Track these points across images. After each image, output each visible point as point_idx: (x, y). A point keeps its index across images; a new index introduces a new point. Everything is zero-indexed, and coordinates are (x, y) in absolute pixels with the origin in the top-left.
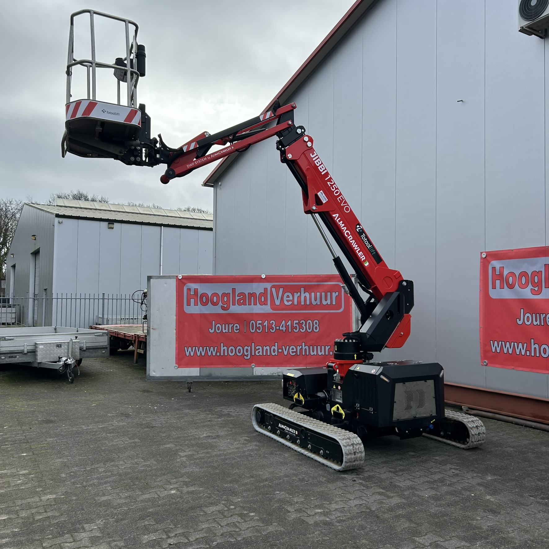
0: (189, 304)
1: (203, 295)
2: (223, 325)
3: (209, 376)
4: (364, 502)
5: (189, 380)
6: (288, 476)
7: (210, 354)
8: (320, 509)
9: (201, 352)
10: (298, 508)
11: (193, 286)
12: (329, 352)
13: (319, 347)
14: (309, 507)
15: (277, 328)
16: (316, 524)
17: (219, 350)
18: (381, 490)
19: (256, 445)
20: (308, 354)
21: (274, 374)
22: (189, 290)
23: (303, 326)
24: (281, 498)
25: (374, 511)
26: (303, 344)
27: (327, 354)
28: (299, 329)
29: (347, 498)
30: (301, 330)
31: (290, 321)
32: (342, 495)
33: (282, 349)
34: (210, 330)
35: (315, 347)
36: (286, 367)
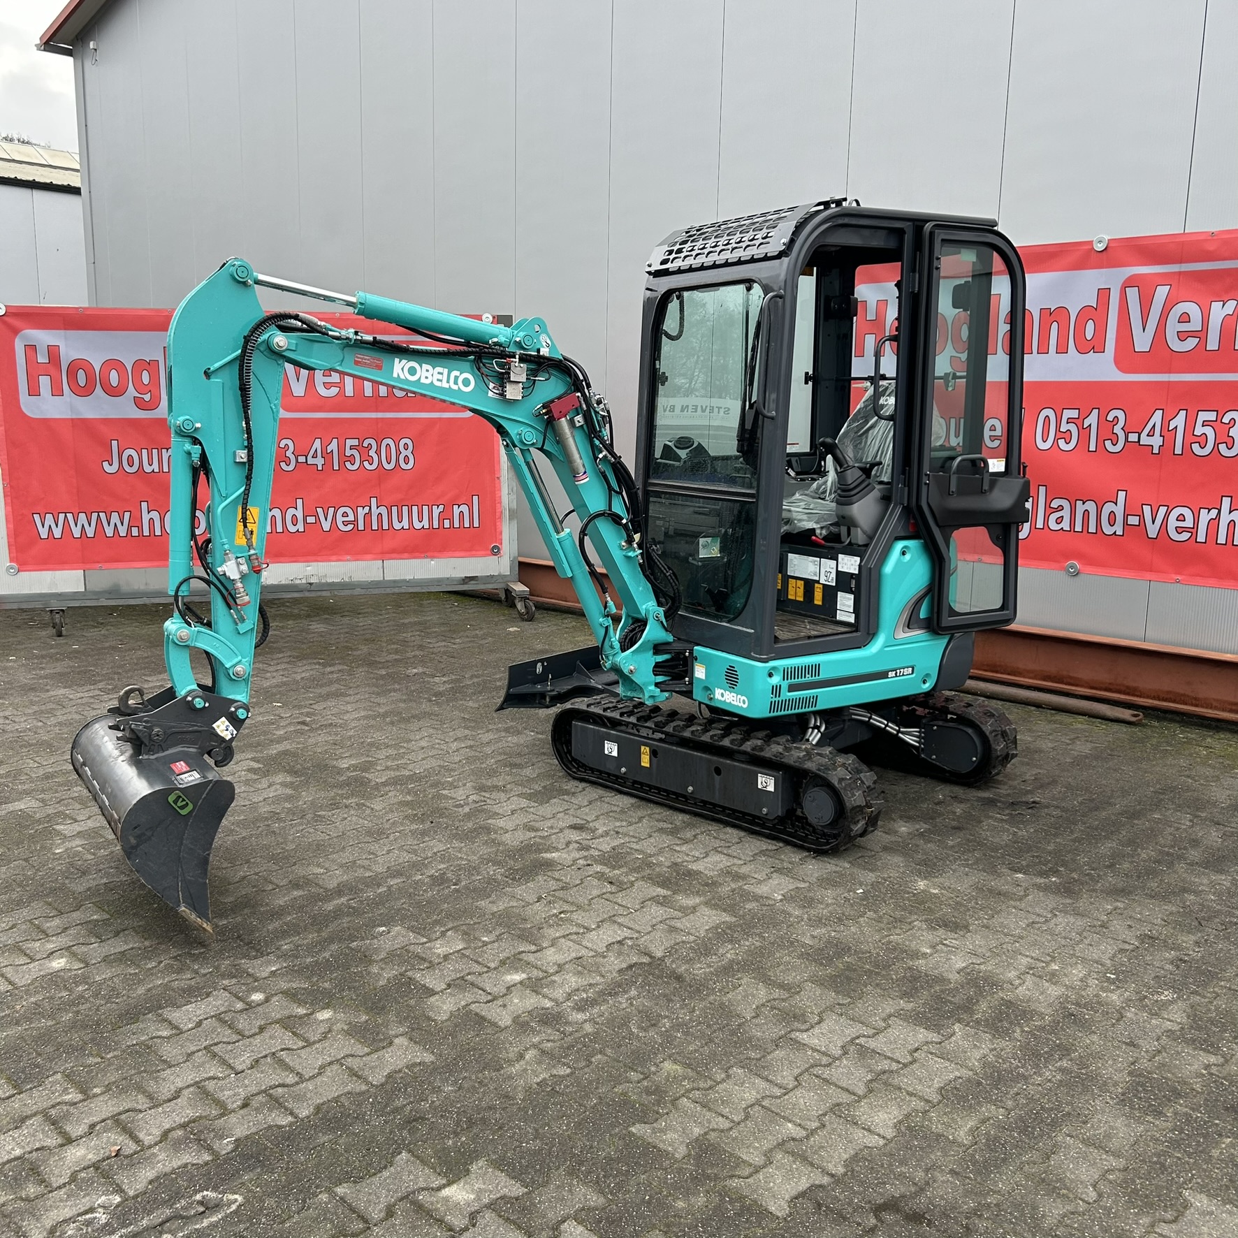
0: (34, 391)
1: (74, 367)
3: (114, 592)
4: (627, 933)
5: (55, 605)
6: (399, 874)
7: (109, 532)
8: (516, 970)
9: (82, 526)
10: (454, 977)
11: (44, 338)
12: (441, 520)
13: (415, 509)
14: (485, 969)
15: (302, 459)
16: (521, 1025)
17: (136, 521)
18: (659, 889)
19: (284, 785)
20: (386, 527)
21: (298, 582)
22: (31, 349)
23: (372, 453)
24: (396, 946)
25: (662, 959)
26: (374, 501)
27: (436, 525)
28: (362, 462)
29: (578, 925)
30: (366, 464)
31: (335, 441)
32: (562, 915)
33: (316, 516)
34: (105, 464)
35: (405, 509)
36: (330, 561)
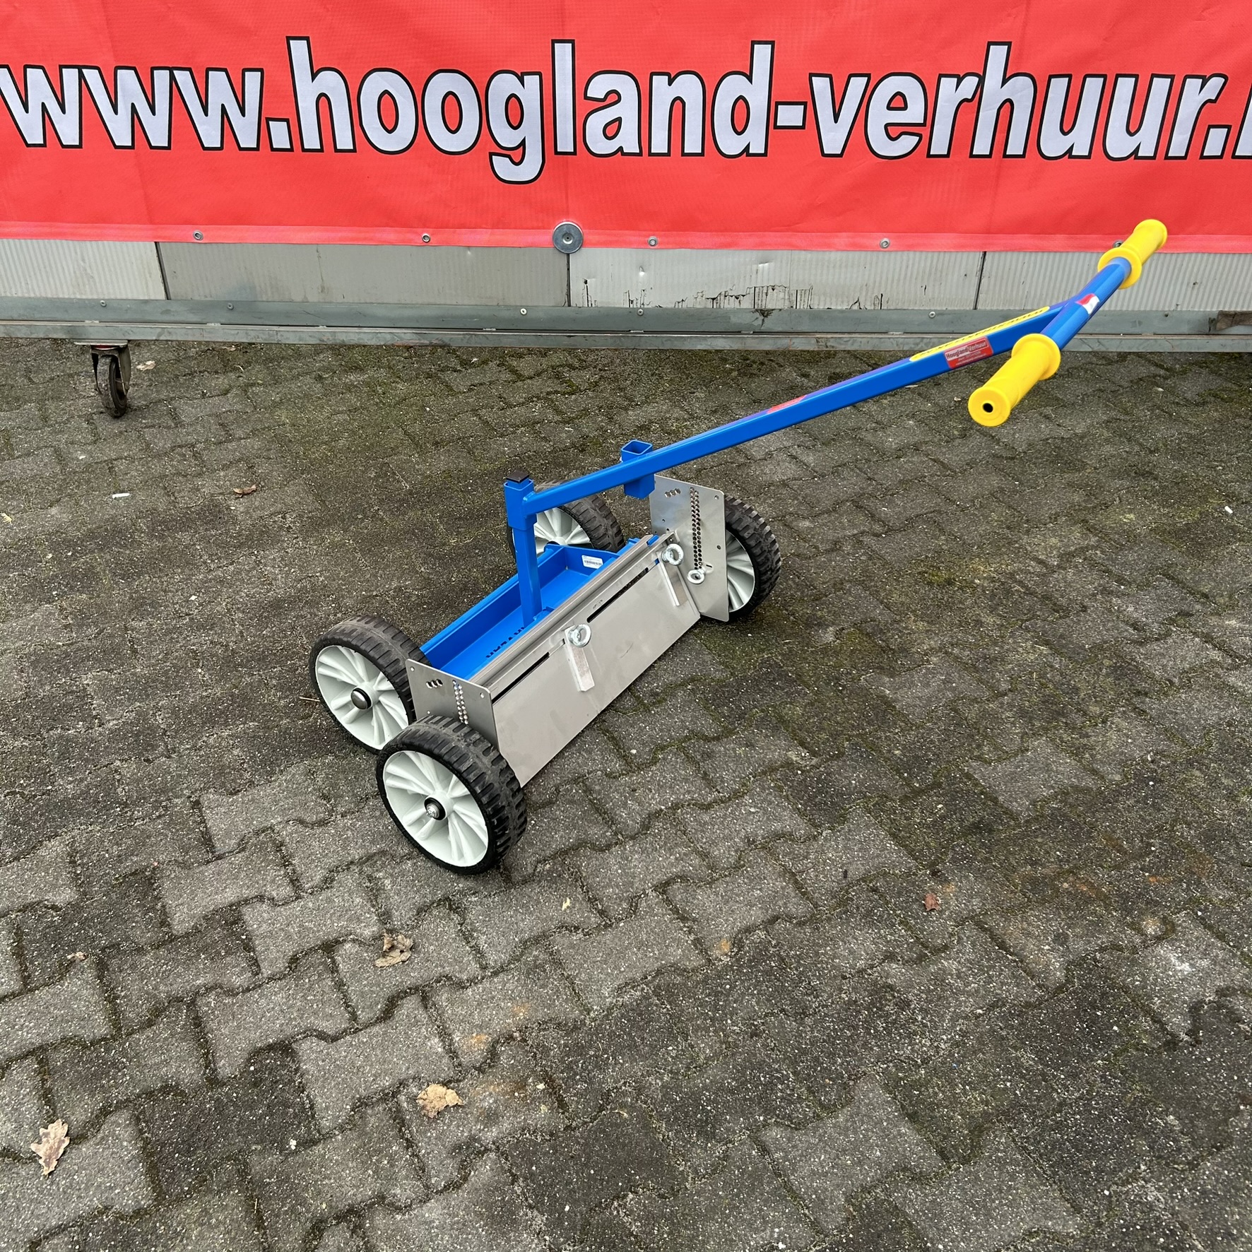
3: (241, 306)
7: (210, 134)
9: (132, 109)
12: (1201, 131)
13: (1125, 87)
17: (279, 104)
20: (1015, 147)
26: (998, 55)
27: (1178, 148)
33: (809, 105)
35: (1094, 87)
36: (829, 246)
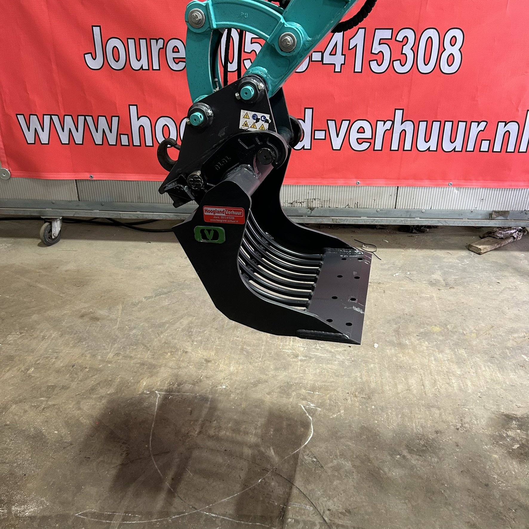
2: (131, 42)
7: (98, 139)
9: (69, 130)
12: (479, 141)
13: (448, 125)
17: (125, 128)
20: (408, 147)
26: (399, 113)
27: (470, 148)
28: (391, 62)
30: (397, 64)
33: (327, 131)
36: (336, 184)
